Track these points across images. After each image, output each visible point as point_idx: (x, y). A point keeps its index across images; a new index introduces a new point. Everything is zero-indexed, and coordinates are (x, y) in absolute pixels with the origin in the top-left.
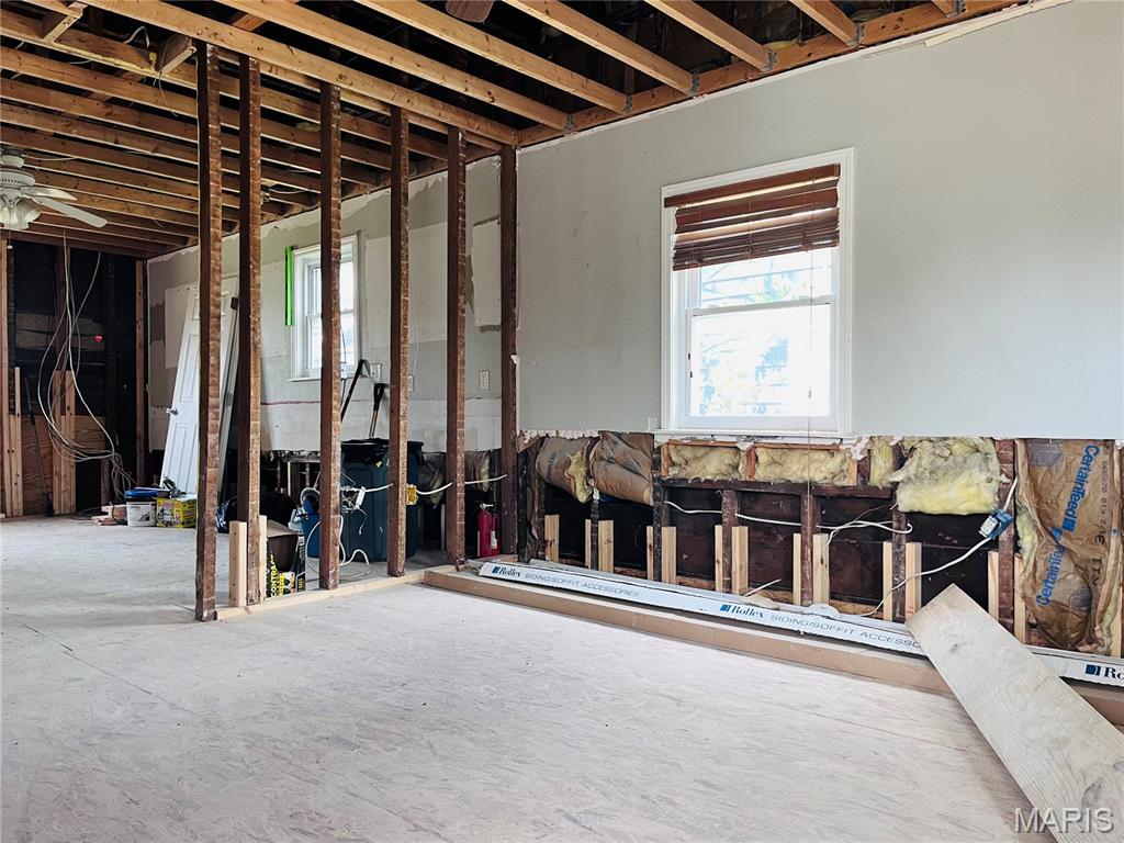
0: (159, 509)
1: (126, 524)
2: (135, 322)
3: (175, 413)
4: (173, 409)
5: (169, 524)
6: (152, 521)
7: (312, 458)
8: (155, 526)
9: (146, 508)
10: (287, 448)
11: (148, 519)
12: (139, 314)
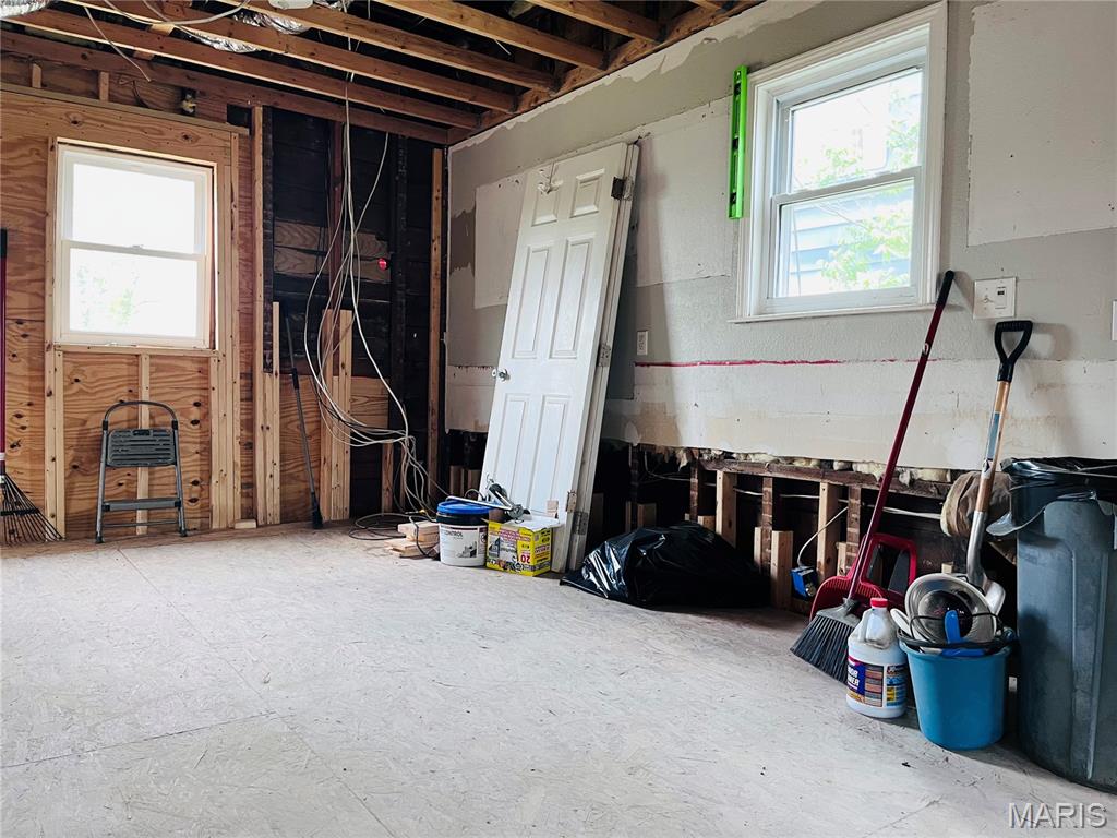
0: (492, 539)
1: (437, 558)
2: (429, 241)
3: (505, 376)
4: (501, 368)
5: (508, 567)
6: (479, 558)
7: (781, 470)
8: (484, 566)
9: (471, 536)
10: (717, 446)
11: (473, 554)
12: (436, 229)
